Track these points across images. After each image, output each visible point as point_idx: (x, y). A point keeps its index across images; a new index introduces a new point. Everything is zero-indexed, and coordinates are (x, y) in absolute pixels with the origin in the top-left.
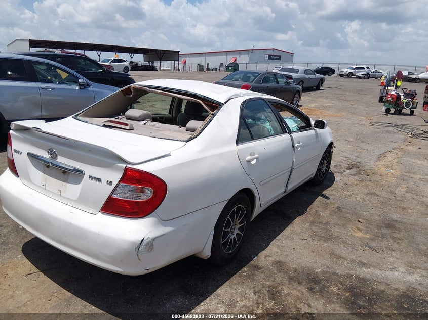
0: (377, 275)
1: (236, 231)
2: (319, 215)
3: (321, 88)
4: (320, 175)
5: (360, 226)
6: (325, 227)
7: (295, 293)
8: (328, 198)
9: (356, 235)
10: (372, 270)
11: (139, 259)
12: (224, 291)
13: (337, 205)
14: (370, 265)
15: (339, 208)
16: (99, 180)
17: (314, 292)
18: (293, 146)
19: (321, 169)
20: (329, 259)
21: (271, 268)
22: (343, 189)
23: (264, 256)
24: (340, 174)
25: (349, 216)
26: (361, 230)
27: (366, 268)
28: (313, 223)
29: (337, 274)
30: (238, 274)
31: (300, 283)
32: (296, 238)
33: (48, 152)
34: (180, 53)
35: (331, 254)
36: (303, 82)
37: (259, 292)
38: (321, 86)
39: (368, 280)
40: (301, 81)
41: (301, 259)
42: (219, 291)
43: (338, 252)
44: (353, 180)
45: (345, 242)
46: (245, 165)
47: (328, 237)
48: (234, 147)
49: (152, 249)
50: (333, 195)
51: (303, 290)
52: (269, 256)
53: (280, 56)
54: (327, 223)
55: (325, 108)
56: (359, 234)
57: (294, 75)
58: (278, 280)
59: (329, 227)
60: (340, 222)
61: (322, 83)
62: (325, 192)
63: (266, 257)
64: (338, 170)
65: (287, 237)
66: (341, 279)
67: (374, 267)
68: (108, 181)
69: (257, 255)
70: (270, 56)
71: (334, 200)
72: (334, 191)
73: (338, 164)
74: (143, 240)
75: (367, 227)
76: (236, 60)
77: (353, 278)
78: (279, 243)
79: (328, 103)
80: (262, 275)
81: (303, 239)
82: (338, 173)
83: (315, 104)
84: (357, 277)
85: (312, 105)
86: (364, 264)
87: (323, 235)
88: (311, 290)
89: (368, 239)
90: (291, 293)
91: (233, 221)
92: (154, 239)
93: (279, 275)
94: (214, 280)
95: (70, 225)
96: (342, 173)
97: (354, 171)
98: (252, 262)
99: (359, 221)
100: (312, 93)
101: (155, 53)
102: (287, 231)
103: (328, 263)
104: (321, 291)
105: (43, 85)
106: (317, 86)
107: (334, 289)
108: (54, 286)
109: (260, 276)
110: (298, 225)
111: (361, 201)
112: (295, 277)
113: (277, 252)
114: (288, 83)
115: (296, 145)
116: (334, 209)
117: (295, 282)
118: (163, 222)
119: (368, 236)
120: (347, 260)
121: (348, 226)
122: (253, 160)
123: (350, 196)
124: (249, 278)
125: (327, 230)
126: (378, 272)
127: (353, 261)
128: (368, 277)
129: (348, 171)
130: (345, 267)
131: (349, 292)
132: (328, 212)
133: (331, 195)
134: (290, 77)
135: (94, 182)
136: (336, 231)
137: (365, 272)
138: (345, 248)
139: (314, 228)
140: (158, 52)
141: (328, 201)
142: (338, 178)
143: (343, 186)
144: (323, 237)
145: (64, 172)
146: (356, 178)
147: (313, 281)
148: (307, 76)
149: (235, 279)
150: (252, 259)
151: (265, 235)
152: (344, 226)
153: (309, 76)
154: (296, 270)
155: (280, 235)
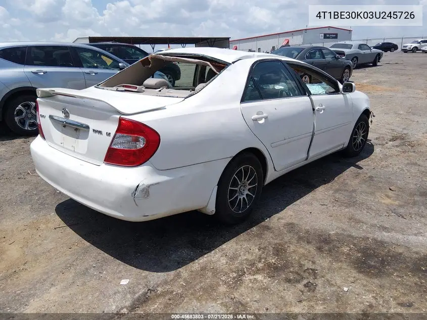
0: (398, 239)
1: (247, 192)
2: (347, 184)
3: (378, 64)
4: (355, 145)
5: (390, 193)
6: (350, 194)
7: (301, 250)
8: (360, 168)
9: (383, 201)
10: (393, 234)
11: (137, 205)
12: (230, 247)
13: (369, 175)
14: (393, 230)
15: (371, 177)
16: (100, 132)
17: (322, 251)
18: (314, 110)
19: (355, 139)
20: (347, 223)
21: (282, 228)
22: (381, 160)
23: (277, 219)
24: (380, 146)
25: (380, 185)
26: (391, 198)
27: (386, 232)
28: (337, 191)
29: (352, 237)
30: (246, 232)
31: (309, 243)
32: (315, 204)
33: (63, 112)
34: (230, 39)
35: (350, 219)
36: (357, 58)
37: (264, 248)
38: (379, 62)
39: (386, 243)
40: (355, 57)
41: (315, 222)
42: (224, 246)
43: (358, 217)
44: (395, 151)
45: (369, 208)
46: (251, 123)
47: (351, 203)
48: (237, 105)
49: (148, 196)
50: (368, 165)
51: (311, 249)
52: (282, 219)
53: (336, 35)
54: (354, 191)
55: (379, 83)
56: (388, 201)
57: (347, 51)
58: (286, 239)
59: (354, 195)
60: (368, 190)
61: (379, 59)
62: (360, 163)
63: (279, 219)
64: (380, 142)
65: (306, 203)
66: (355, 241)
67: (397, 231)
68: (107, 133)
69: (270, 217)
70: (325, 35)
71: (368, 169)
72: (369, 162)
73: (382, 136)
74: (138, 186)
75: (398, 195)
76: (288, 42)
77: (369, 240)
78: (296, 208)
79: (383, 78)
80: (271, 235)
81: (322, 205)
82: (379, 144)
83: (368, 80)
84: (375, 240)
85: (365, 81)
86: (385, 229)
87: (346, 201)
88: (320, 249)
89: (397, 205)
90: (297, 250)
91: (241, 181)
92: (149, 186)
93: (288, 235)
94: (222, 237)
95: (80, 175)
96: (383, 145)
97: (397, 142)
98: (263, 223)
99: (390, 189)
100: (367, 69)
101: (206, 41)
102: (308, 198)
103: (344, 227)
104: (330, 251)
105: (87, 70)
106: (374, 61)
107: (346, 249)
108: (76, 237)
109: (268, 235)
110: (322, 193)
111: (398, 170)
112: (304, 237)
113: (291, 216)
114: (335, 57)
115: (316, 108)
116: (365, 178)
117: (304, 242)
118: (158, 170)
119: (397, 203)
120: (366, 224)
121: (376, 194)
122: (261, 119)
123: (387, 166)
124: (257, 236)
125: (351, 197)
126: (400, 236)
127: (373, 226)
128: (387, 240)
129: (391, 142)
130: (363, 230)
131: (360, 252)
132: (357, 181)
133: (365, 166)
134: (342, 54)
135: (97, 134)
136: (361, 198)
137: (385, 236)
138: (368, 214)
139: (337, 195)
140: (209, 41)
141: (360, 171)
142: (377, 150)
143: (382, 157)
144: (345, 203)
145: (76, 130)
146: (398, 149)
147: (323, 241)
148: (362, 52)
149: (242, 236)
150: (263, 220)
151: (283, 201)
152: (372, 193)
153: (364, 51)
154: (307, 232)
155: (299, 201)
